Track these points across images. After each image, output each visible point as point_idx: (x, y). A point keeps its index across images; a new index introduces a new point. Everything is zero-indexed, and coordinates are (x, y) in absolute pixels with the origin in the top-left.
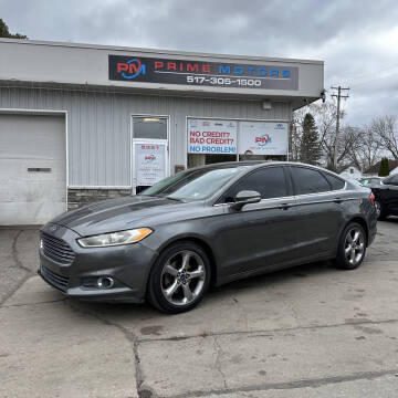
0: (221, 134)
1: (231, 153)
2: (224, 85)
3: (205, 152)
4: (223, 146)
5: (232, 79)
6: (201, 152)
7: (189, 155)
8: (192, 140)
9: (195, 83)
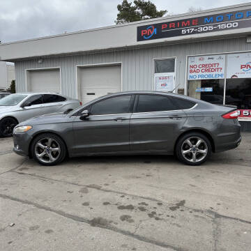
0: (212, 65)
1: (220, 78)
2: (208, 31)
3: (200, 79)
4: (214, 73)
5: (214, 26)
6: (197, 79)
7: (189, 82)
8: (191, 71)
9: (187, 34)
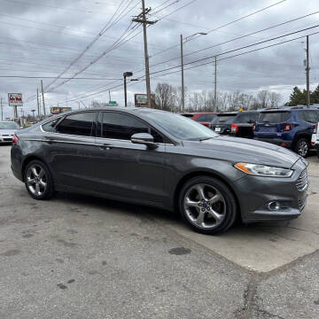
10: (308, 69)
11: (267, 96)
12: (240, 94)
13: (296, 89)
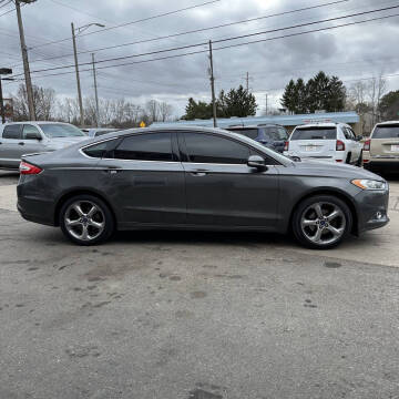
10: (212, 79)
11: (157, 107)
12: (125, 103)
13: (191, 100)
